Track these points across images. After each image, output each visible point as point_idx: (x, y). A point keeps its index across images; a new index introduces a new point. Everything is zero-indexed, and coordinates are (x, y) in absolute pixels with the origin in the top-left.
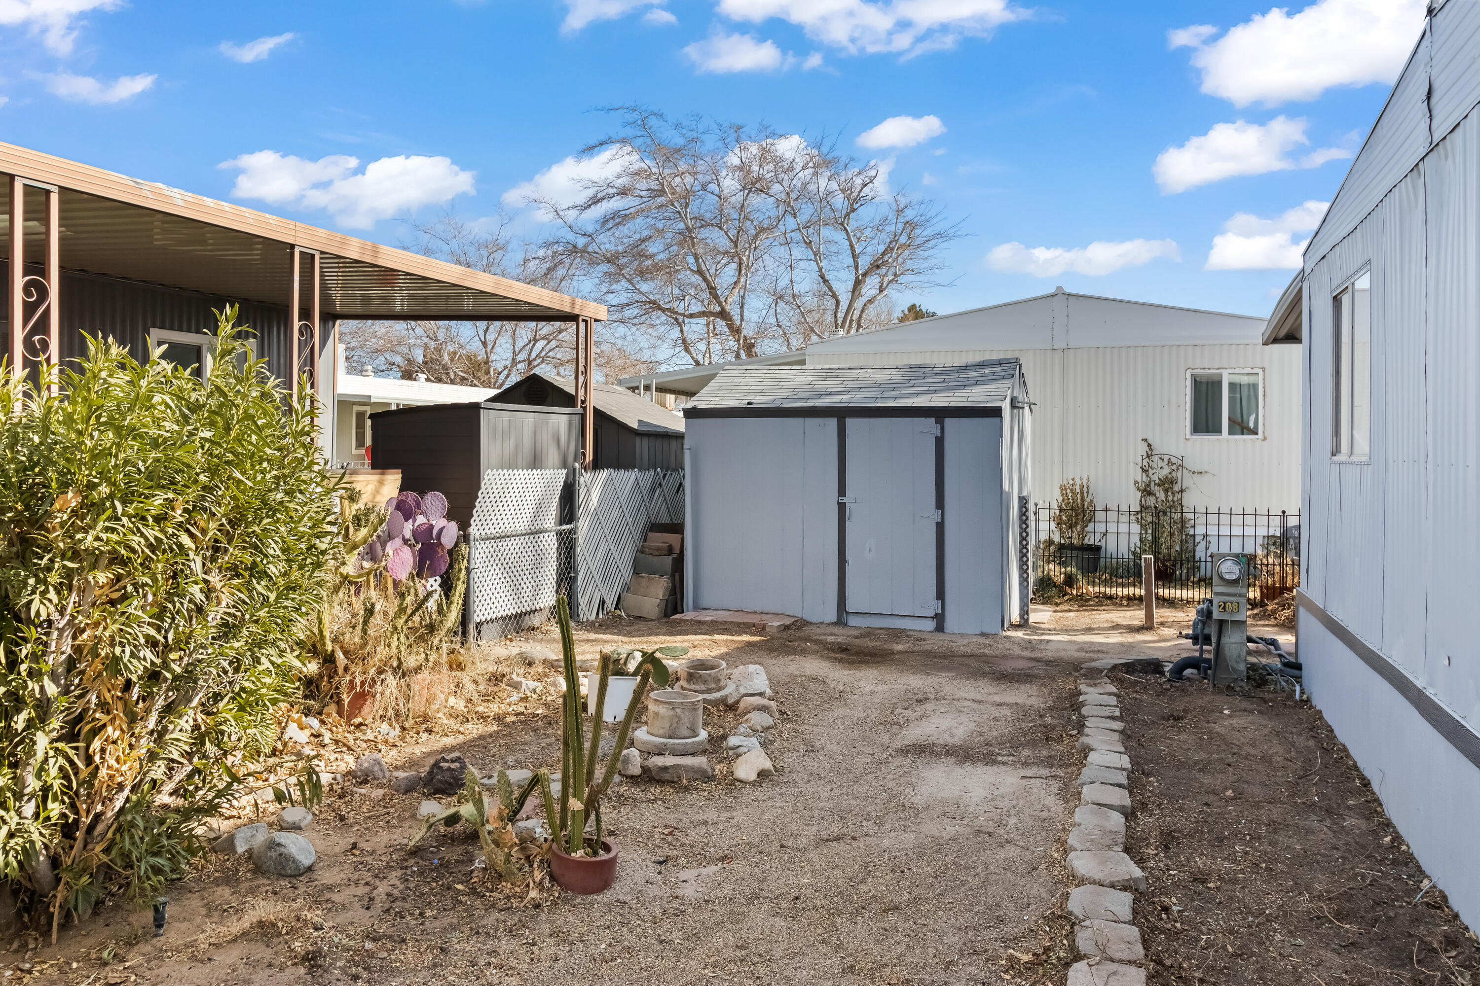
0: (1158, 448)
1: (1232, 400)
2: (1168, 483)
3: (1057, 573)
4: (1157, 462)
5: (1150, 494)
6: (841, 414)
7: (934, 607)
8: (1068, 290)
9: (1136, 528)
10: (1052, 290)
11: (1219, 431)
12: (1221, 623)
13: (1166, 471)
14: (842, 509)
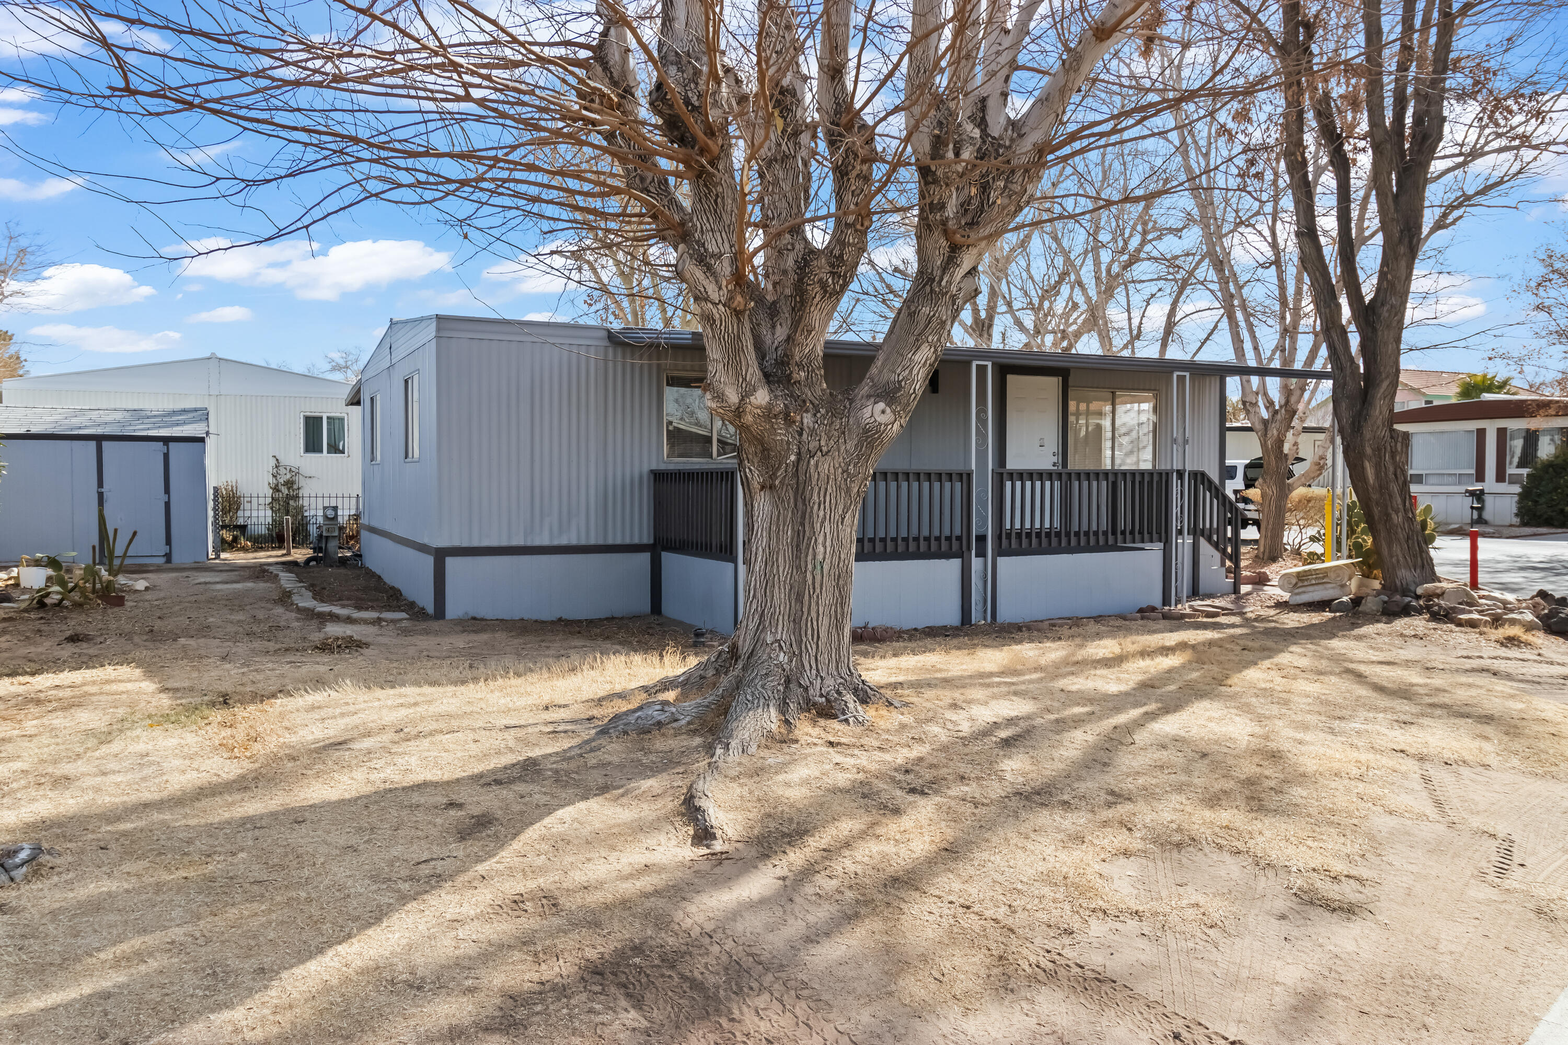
0: (284, 462)
1: (329, 430)
2: (289, 484)
3: (228, 536)
4: (282, 471)
5: (278, 491)
6: (99, 439)
7: (164, 549)
8: (220, 356)
9: (269, 513)
10: (208, 355)
11: (321, 451)
12: (327, 537)
13: (288, 476)
14: (101, 496)
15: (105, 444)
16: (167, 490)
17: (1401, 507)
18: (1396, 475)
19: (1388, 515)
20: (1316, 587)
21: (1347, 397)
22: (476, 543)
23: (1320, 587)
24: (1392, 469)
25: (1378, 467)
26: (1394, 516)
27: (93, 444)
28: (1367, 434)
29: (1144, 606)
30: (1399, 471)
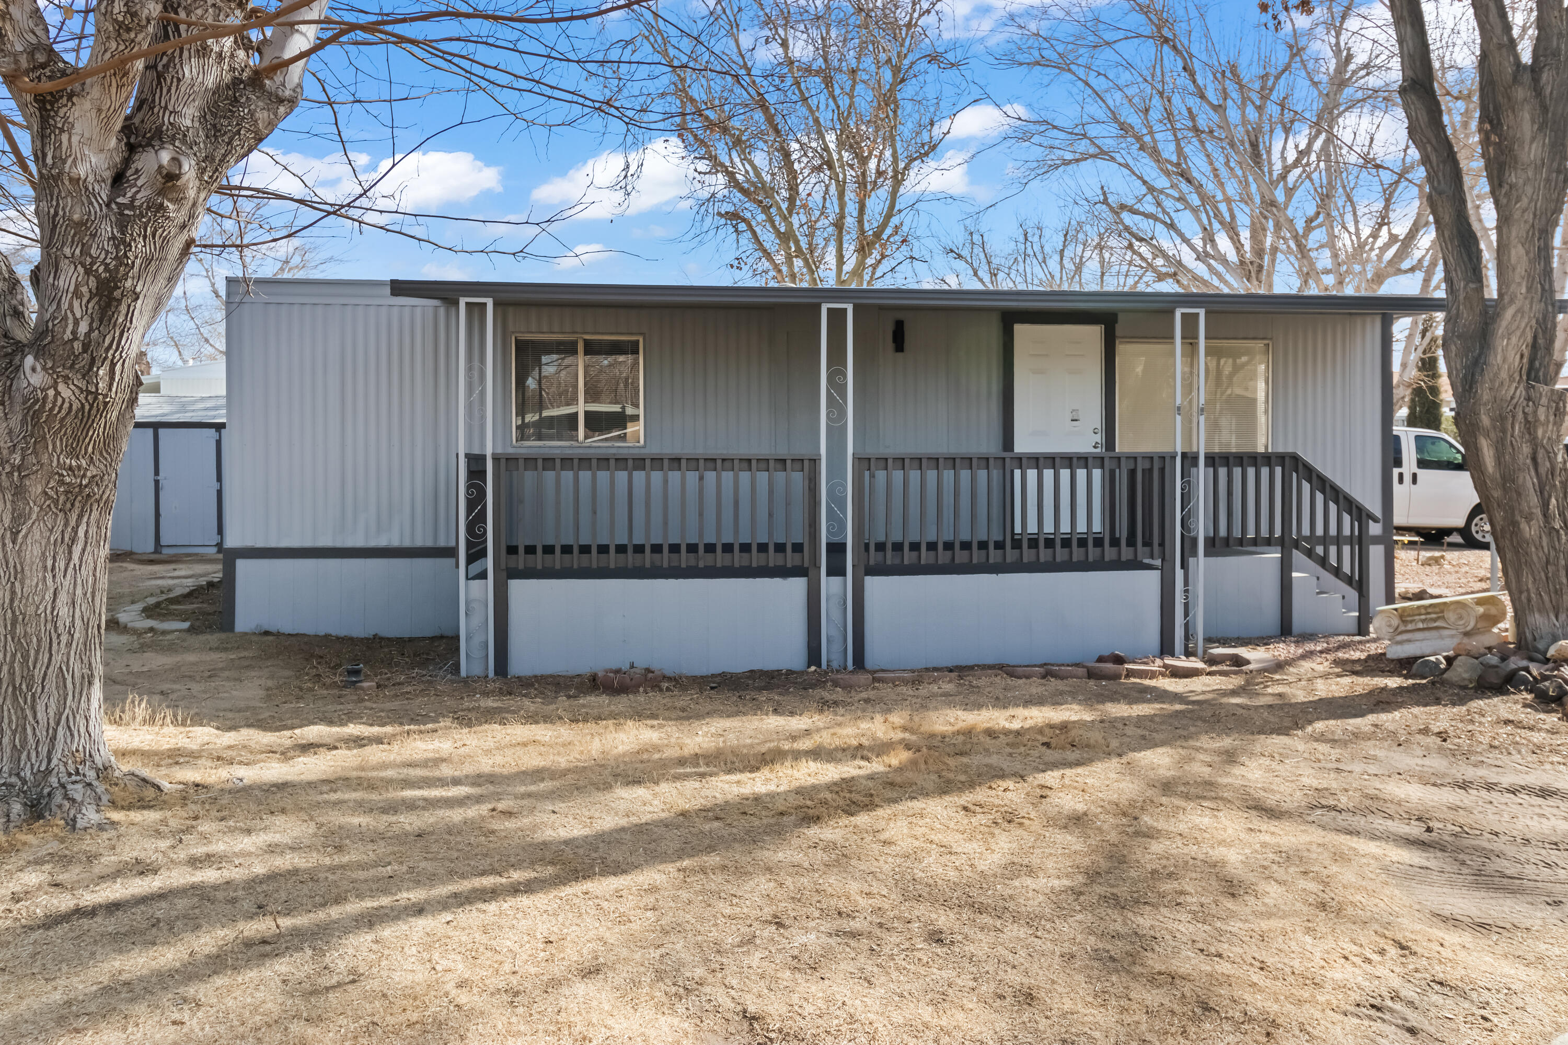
6: (156, 426)
7: (215, 539)
14: (157, 482)
15: (161, 431)
16: (219, 478)
17: (1538, 512)
18: (1534, 459)
19: (1515, 524)
20: (1427, 634)
21: (1459, 337)
22: (273, 544)
23: (1434, 633)
24: (1526, 449)
25: (1500, 448)
26: (1524, 526)
27: (150, 432)
28: (1485, 394)
29: (1106, 653)
30: (1541, 454)
